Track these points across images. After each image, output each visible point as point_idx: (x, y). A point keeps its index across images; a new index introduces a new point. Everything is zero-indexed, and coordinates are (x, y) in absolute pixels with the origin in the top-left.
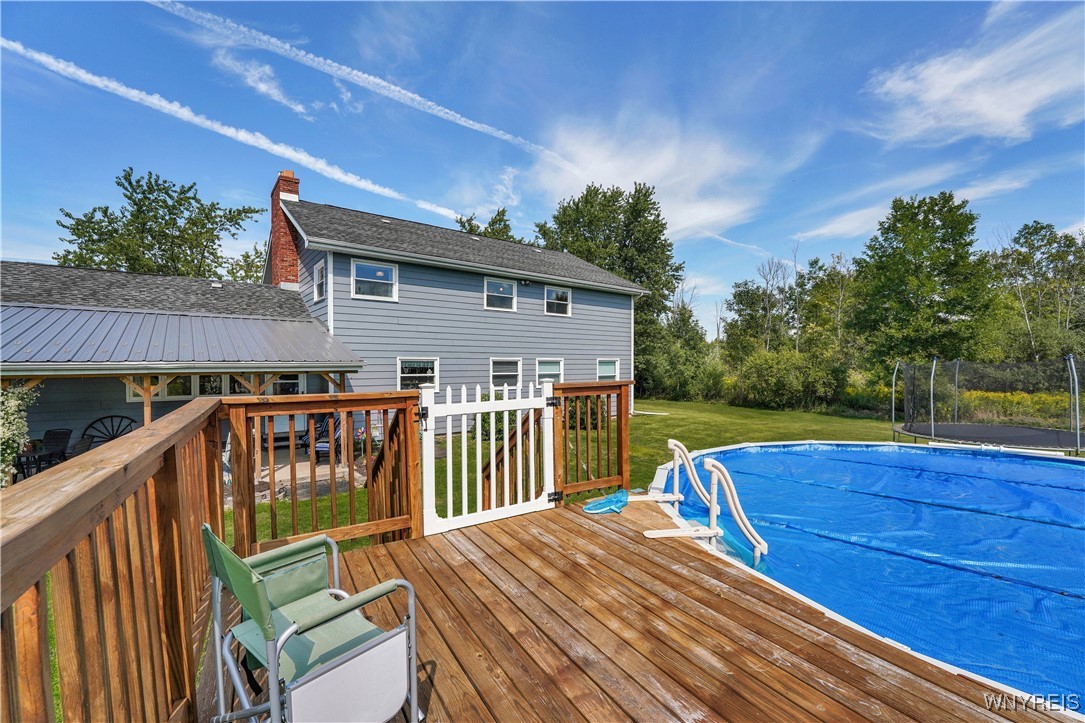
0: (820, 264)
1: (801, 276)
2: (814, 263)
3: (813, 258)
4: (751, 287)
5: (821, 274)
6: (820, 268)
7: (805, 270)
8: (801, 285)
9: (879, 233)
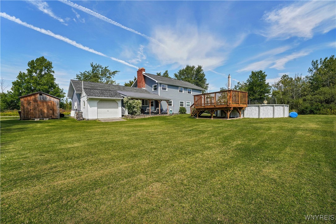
0: (240, 83)
1: (236, 86)
2: (238, 83)
3: (238, 82)
4: (224, 89)
5: (240, 85)
6: (240, 84)
7: (237, 85)
8: (236, 88)
9: (249, 78)
